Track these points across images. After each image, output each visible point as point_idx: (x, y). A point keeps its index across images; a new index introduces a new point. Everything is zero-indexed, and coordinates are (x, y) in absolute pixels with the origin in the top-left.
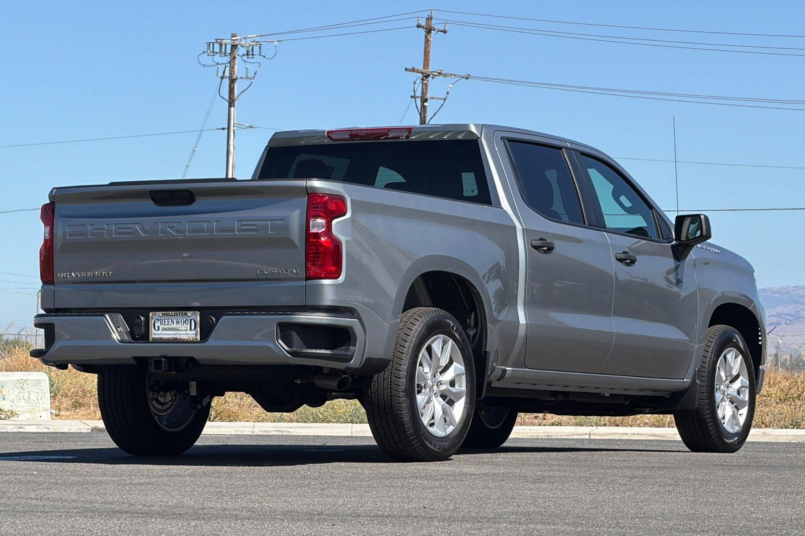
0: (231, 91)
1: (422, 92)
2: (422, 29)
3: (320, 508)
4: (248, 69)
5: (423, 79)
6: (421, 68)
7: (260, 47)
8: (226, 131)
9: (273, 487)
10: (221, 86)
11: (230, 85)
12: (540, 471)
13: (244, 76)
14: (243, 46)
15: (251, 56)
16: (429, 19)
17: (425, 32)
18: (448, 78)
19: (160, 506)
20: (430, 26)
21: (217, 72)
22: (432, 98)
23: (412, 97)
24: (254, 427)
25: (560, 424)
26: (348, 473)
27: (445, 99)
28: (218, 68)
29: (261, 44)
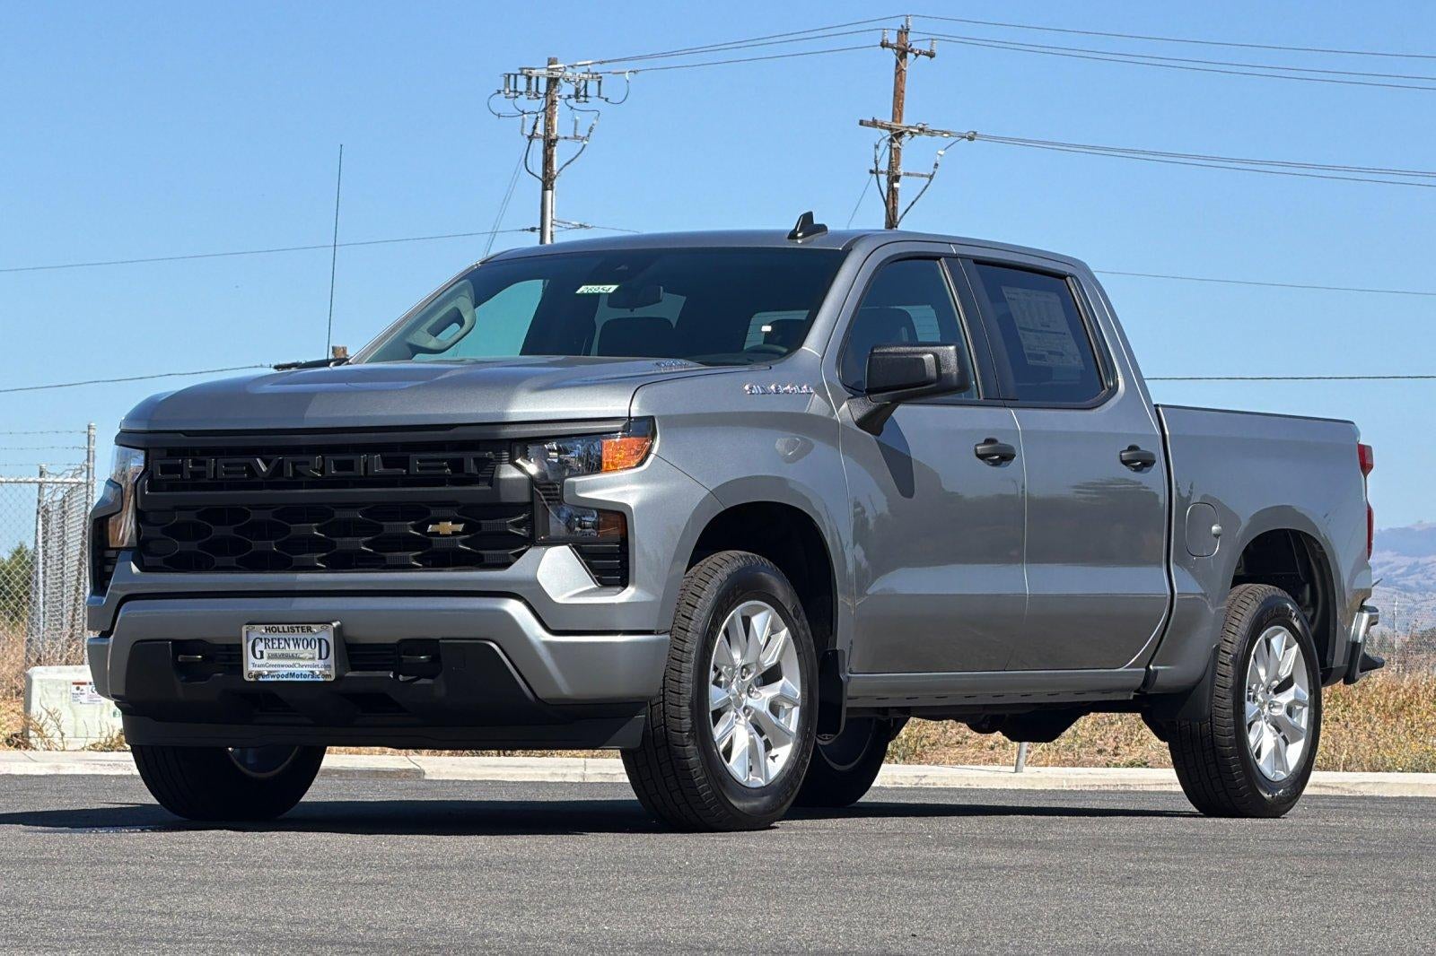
0: (548, 162)
1: (890, 163)
2: (890, 49)
3: (710, 936)
4: (579, 124)
5: (891, 140)
6: (888, 120)
7: (600, 83)
8: (538, 233)
9: (620, 891)
10: (530, 152)
11: (545, 151)
12: (1131, 861)
13: (571, 135)
14: (568, 81)
15: (582, 99)
16: (903, 32)
17: (896, 55)
18: (938, 138)
19: (401, 930)
20: (905, 45)
21: (523, 127)
22: (908, 174)
23: (871, 172)
24: (585, 767)
25: (1145, 764)
26: (762, 863)
27: (931, 177)
28: (523, 119)
29: (601, 77)
